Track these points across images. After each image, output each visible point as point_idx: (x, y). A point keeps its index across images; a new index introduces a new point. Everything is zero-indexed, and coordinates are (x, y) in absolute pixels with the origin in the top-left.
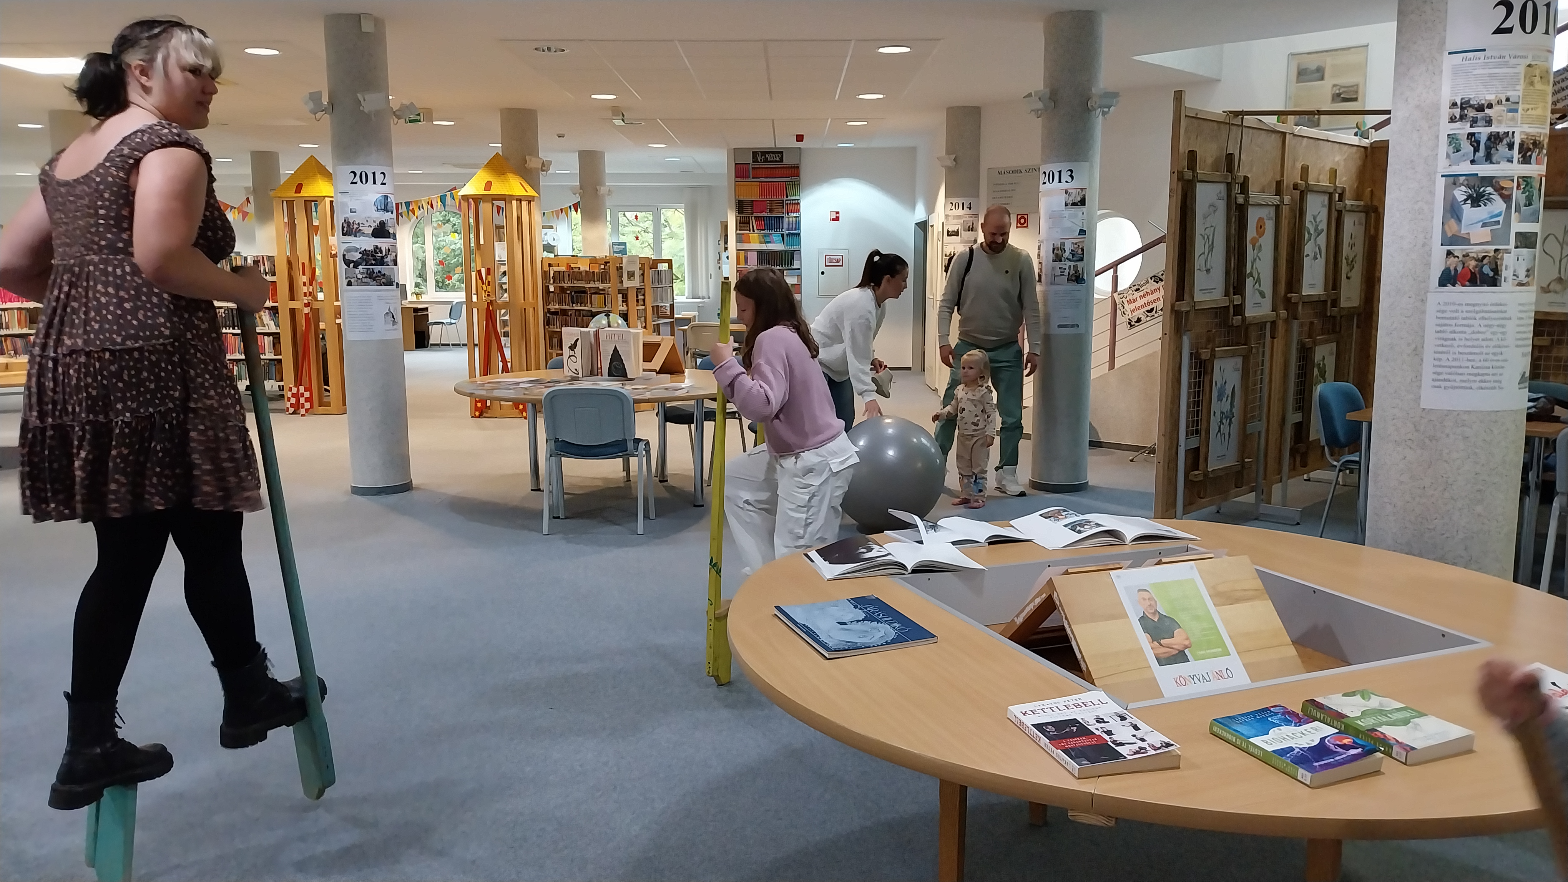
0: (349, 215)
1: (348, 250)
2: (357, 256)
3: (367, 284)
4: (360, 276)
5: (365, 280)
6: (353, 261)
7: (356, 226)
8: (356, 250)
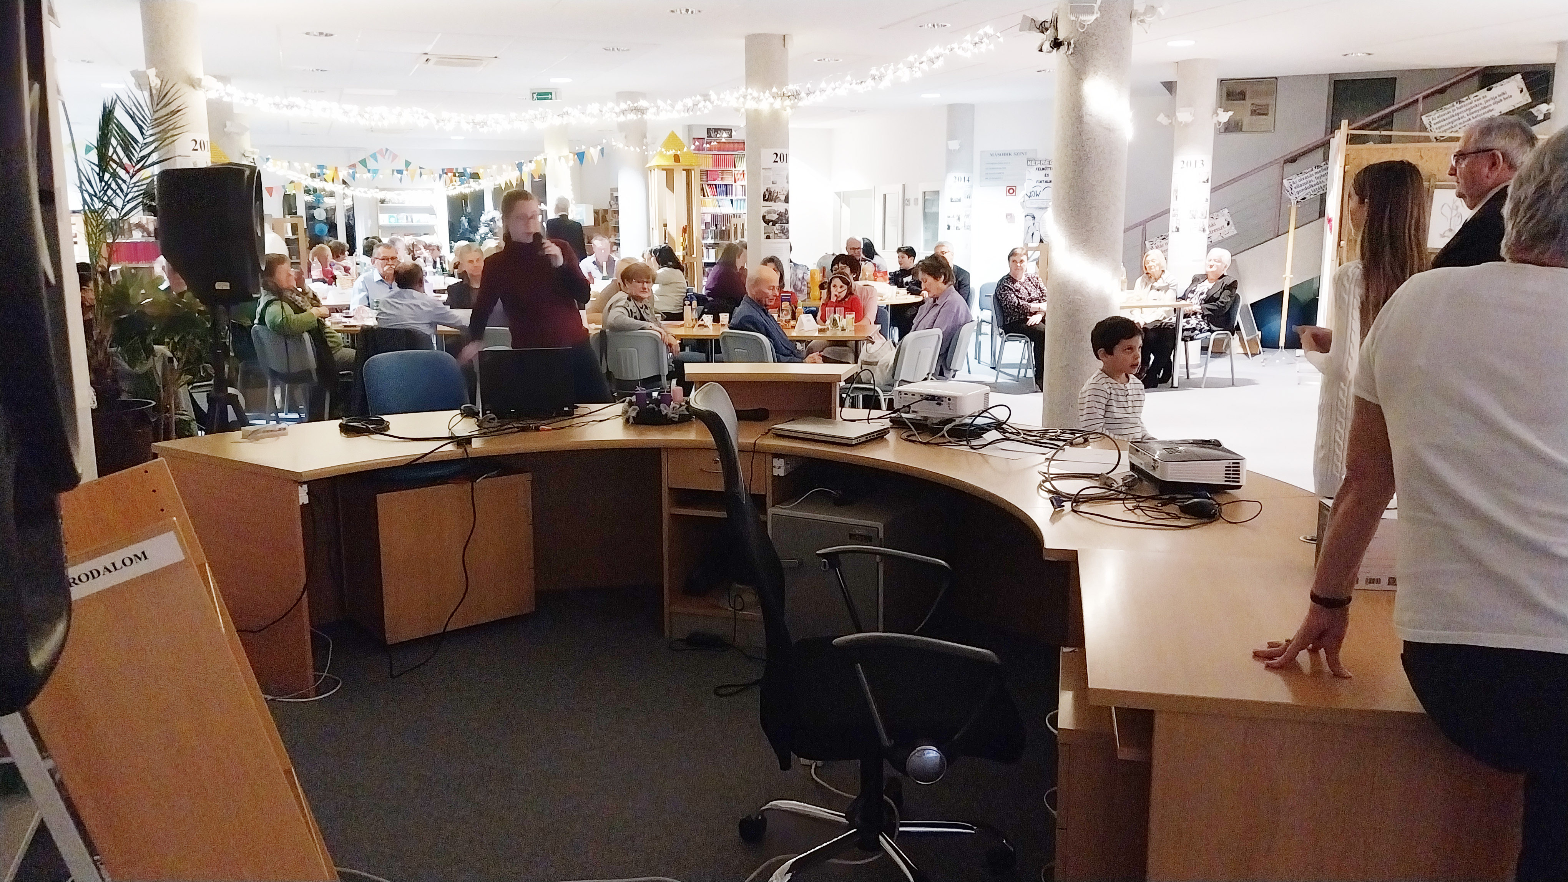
0: (770, 186)
1: (769, 212)
2: (775, 217)
3: (780, 237)
4: (776, 232)
5: (779, 235)
6: (772, 221)
7: (775, 194)
8: (775, 212)
